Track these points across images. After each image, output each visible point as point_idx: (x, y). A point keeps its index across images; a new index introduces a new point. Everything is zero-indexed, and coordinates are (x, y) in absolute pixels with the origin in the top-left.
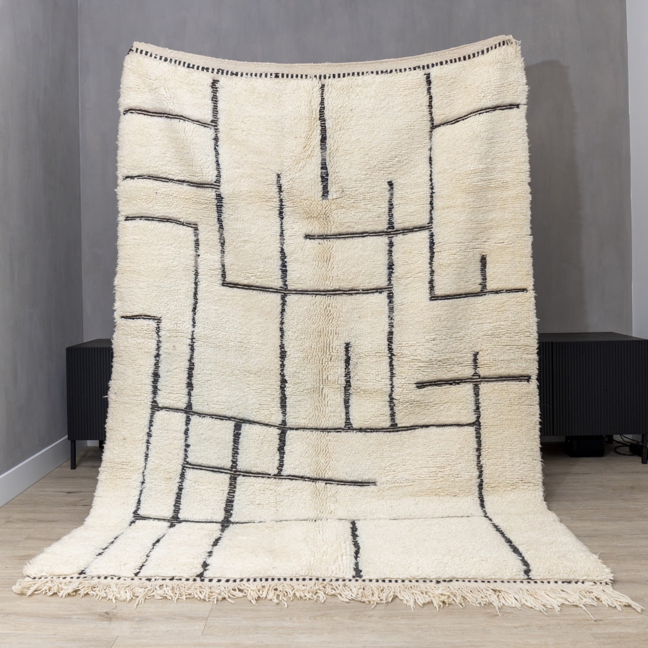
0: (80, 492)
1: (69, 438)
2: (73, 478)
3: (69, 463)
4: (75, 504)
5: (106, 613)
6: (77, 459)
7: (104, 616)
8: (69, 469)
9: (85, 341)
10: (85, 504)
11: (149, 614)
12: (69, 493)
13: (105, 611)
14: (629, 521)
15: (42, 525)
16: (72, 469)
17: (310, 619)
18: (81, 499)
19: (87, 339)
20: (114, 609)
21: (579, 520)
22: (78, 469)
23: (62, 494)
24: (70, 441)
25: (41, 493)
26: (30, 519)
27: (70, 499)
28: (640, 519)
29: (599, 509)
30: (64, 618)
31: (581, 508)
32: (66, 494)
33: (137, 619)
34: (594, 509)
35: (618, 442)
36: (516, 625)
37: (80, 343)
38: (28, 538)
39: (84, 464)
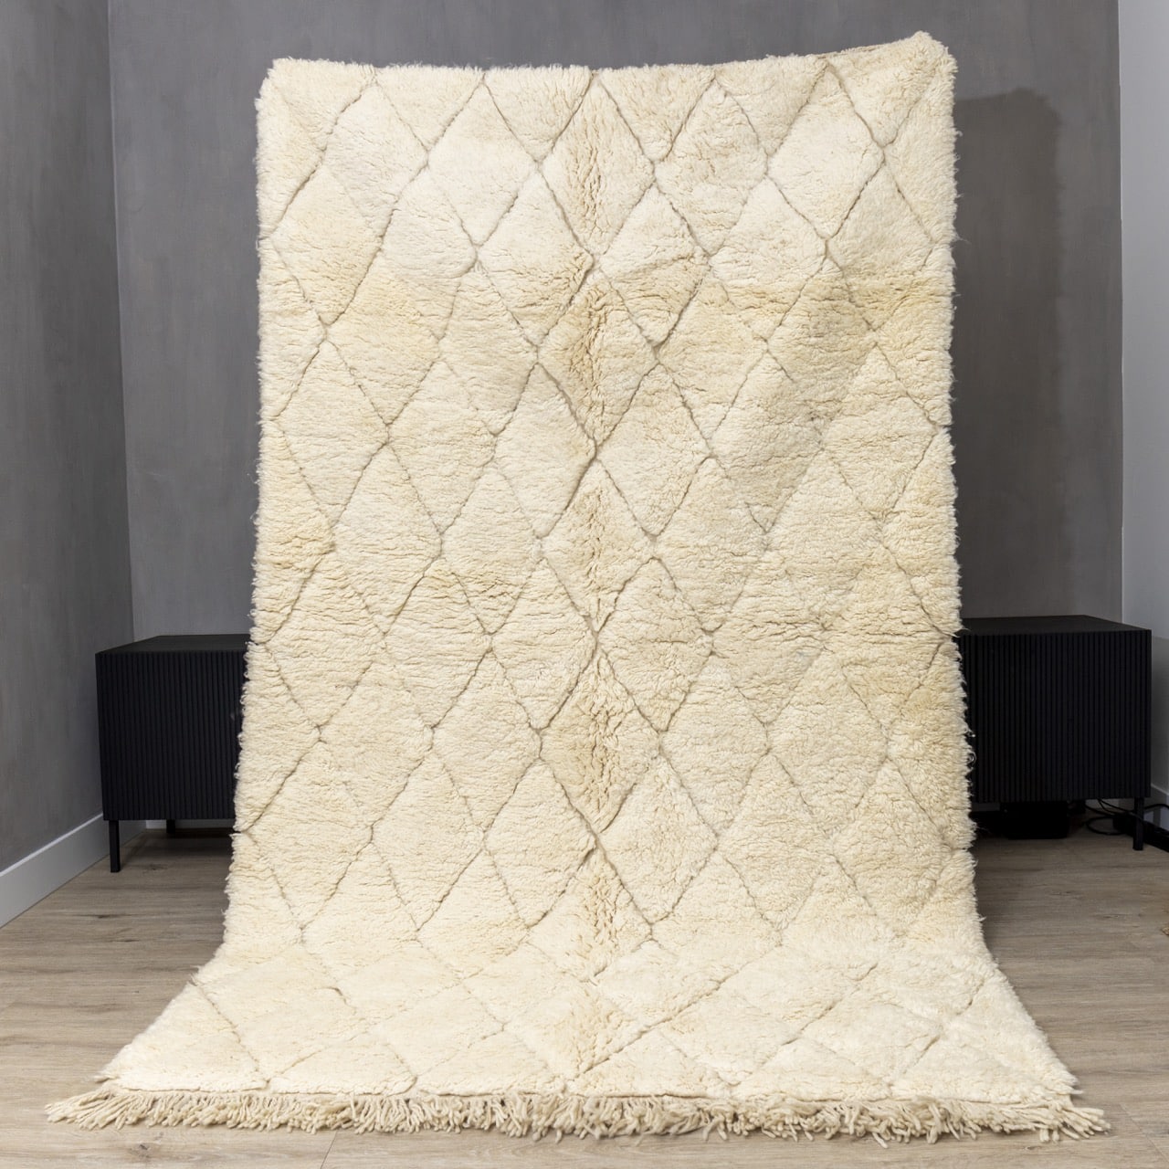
0: (124, 915)
1: (105, 818)
2: (114, 888)
3: (107, 861)
4: (109, 939)
5: (143, 1147)
6: (123, 852)
7: (137, 1152)
8: (107, 873)
9: (136, 641)
10: (129, 938)
11: (220, 1148)
12: (101, 917)
13: (141, 1142)
14: (1103, 958)
15: (45, 979)
16: (112, 871)
17: (513, 1152)
18: (122, 928)
19: (140, 635)
20: (156, 1139)
21: (1015, 957)
22: (123, 872)
23: (90, 919)
24: (108, 822)
25: (51, 918)
26: (24, 968)
27: (103, 928)
28: (1125, 953)
29: (1051, 935)
30: (64, 1158)
31: (1021, 933)
32: (96, 919)
33: (197, 1158)
34: (1043, 935)
35: (1095, 811)
36: (887, 1159)
37: (129, 642)
38: (17, 1004)
39: (138, 862)
